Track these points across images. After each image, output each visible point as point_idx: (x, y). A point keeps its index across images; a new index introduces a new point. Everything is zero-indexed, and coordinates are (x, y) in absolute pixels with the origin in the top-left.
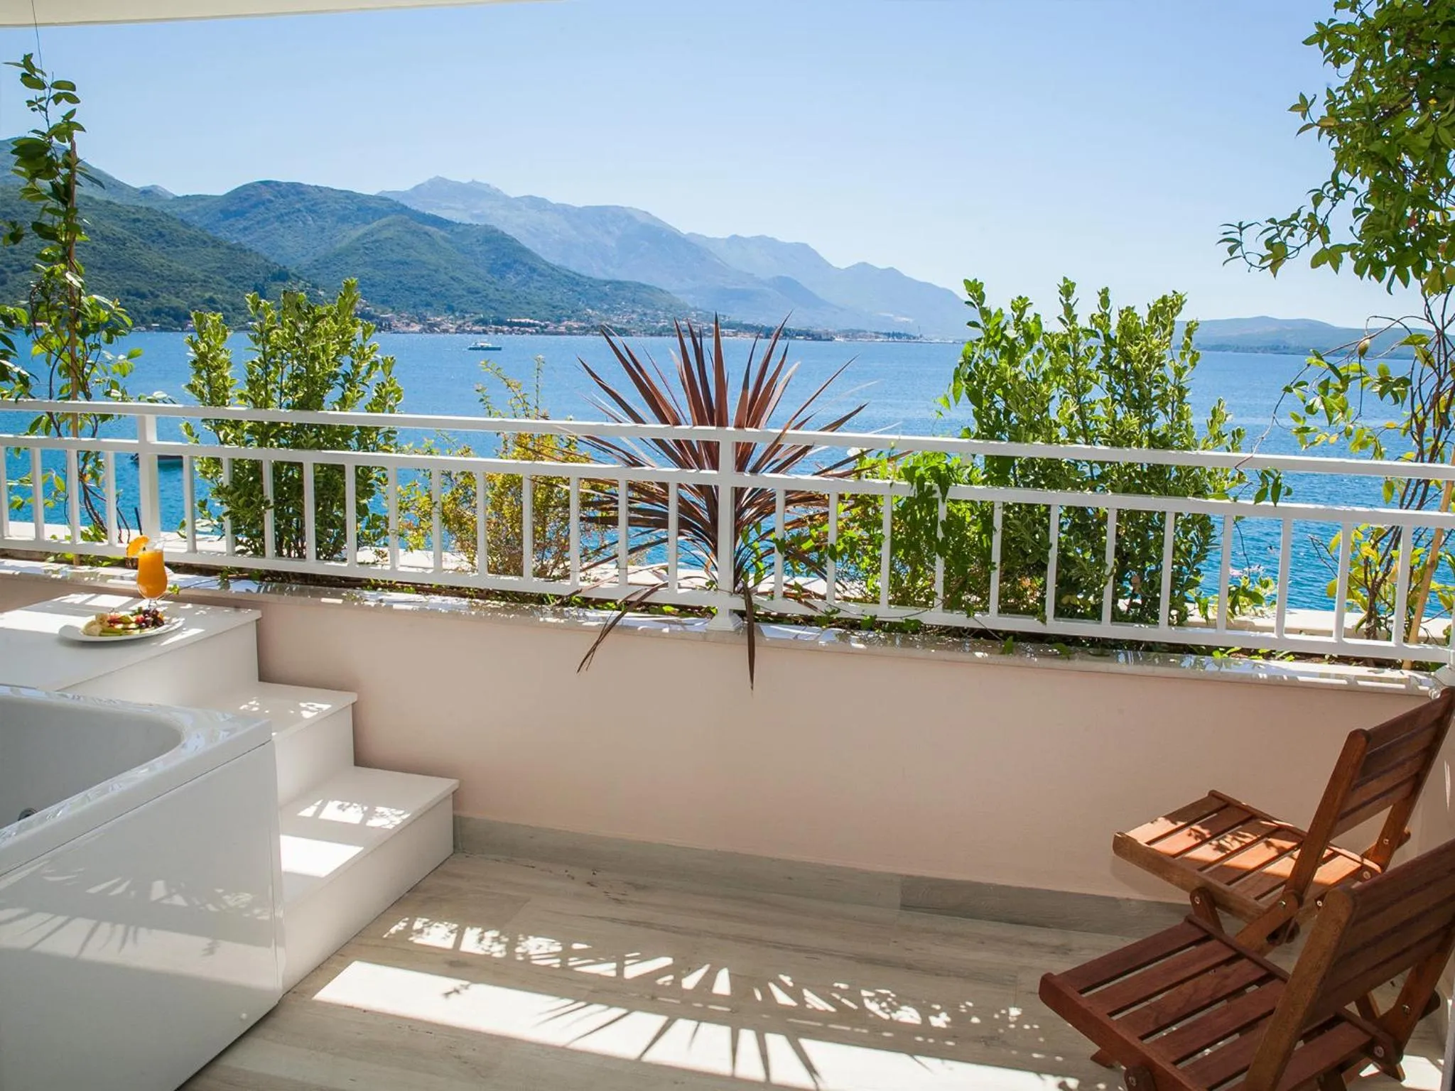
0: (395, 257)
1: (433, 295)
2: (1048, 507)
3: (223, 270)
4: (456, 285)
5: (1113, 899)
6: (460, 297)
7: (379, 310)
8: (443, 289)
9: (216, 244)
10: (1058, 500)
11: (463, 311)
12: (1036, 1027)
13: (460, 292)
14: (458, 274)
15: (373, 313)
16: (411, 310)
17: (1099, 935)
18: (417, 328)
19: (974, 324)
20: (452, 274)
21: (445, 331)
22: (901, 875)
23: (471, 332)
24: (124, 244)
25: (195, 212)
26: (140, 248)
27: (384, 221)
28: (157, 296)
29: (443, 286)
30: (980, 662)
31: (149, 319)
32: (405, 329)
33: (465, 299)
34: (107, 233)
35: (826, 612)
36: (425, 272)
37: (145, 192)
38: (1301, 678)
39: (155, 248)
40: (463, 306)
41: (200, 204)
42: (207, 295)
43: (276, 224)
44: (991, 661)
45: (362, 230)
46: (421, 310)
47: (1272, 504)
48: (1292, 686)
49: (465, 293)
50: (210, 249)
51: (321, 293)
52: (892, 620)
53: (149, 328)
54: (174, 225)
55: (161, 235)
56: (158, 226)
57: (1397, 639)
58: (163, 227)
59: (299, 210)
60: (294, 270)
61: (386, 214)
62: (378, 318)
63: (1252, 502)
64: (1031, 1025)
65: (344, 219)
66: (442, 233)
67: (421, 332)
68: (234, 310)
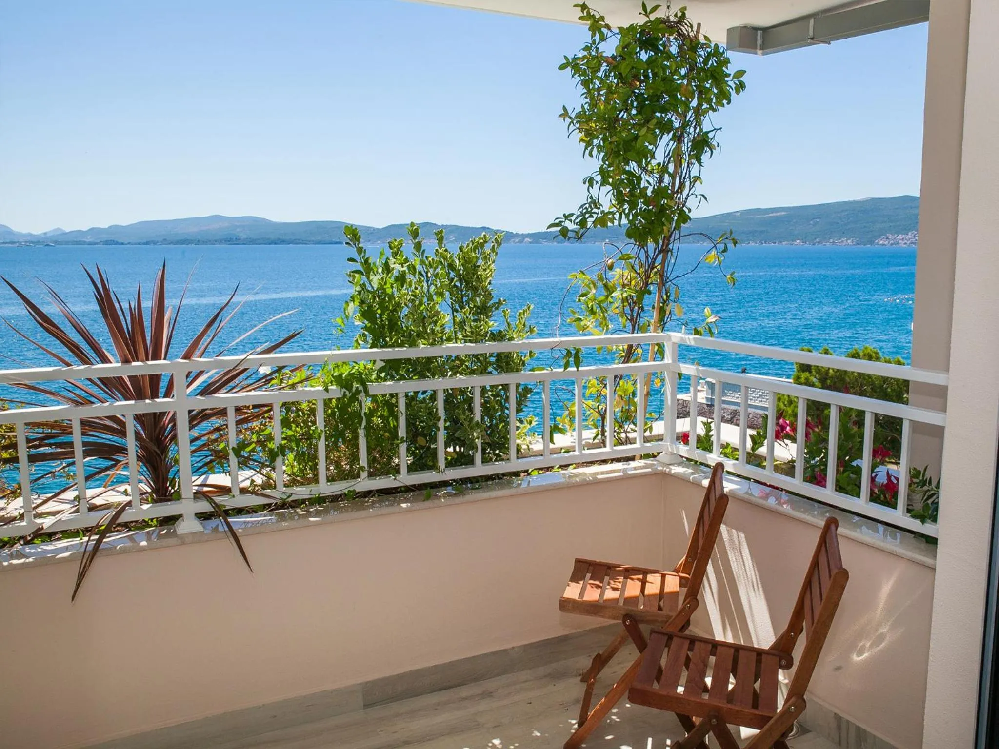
2: (435, 392)
5: (505, 651)
10: (440, 384)
12: (517, 745)
17: (497, 678)
19: (351, 260)
22: (360, 684)
30: (406, 511)
35: (282, 499)
38: (600, 477)
44: (414, 508)
47: (575, 369)
48: (595, 483)
52: (334, 494)
57: (640, 442)
63: (562, 370)
64: (513, 745)
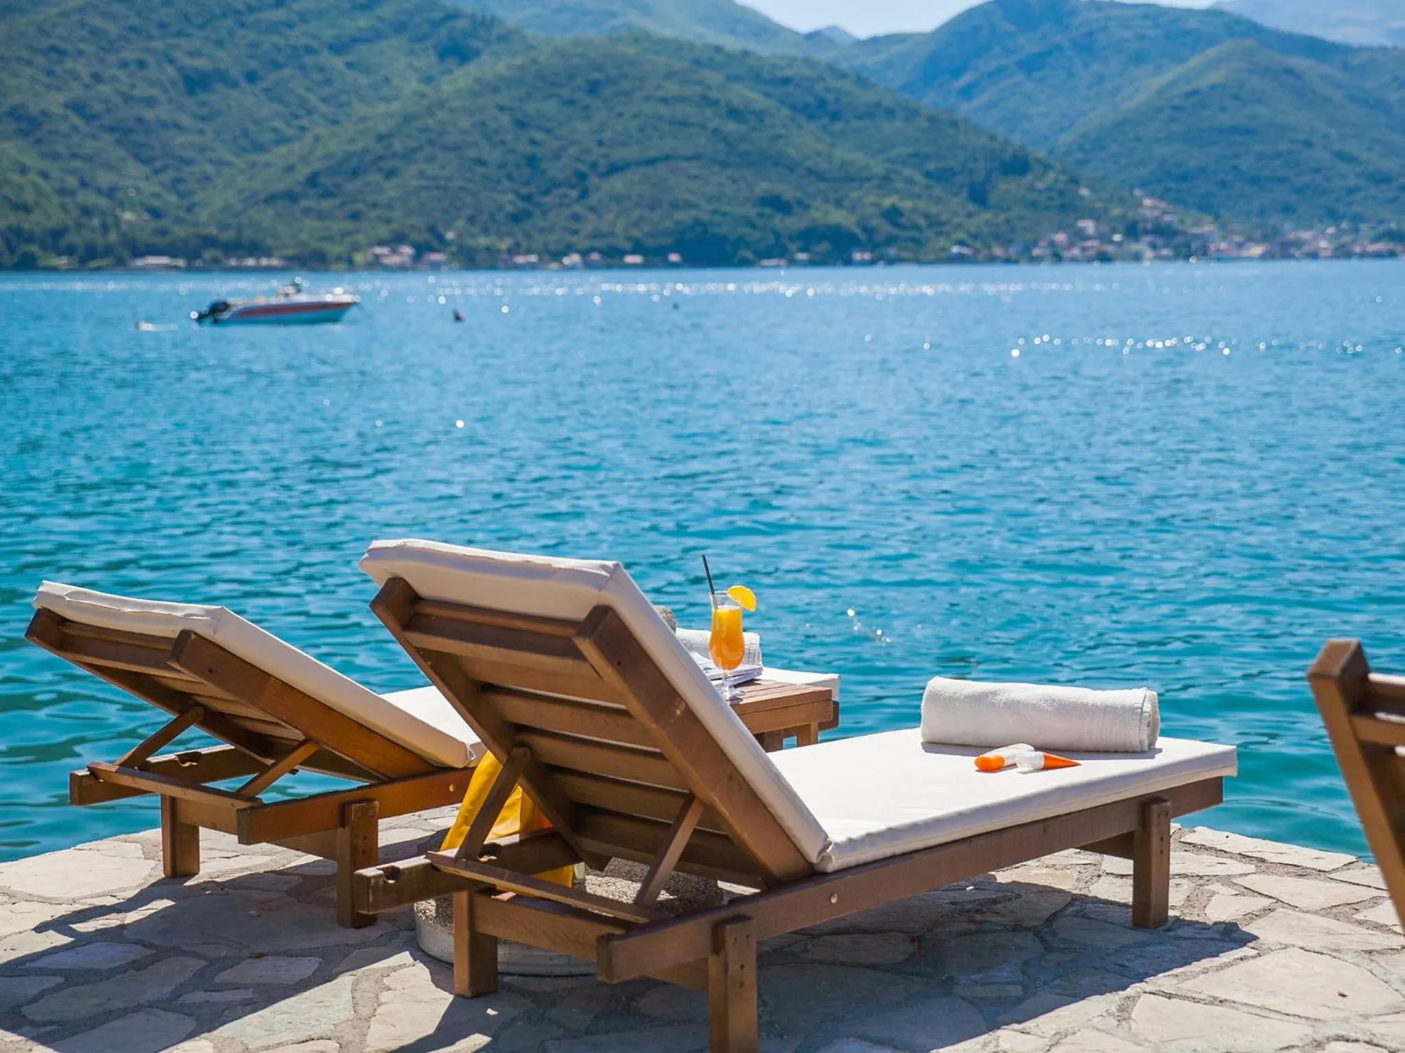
0: (1225, 120)
1: (1299, 190)
3: (917, 159)
4: (1343, 167)
6: (1352, 191)
7: (1189, 221)
8: (1318, 178)
9: (912, 114)
11: (1357, 219)
13: (1352, 182)
14: (1353, 147)
15: (1176, 225)
16: (1255, 220)
18: (1257, 250)
20: (1336, 147)
21: (1314, 256)
23: (1363, 255)
24: (761, 120)
25: (889, 64)
26: (784, 126)
27: (1212, 52)
28: (807, 207)
29: (1317, 170)
31: (793, 247)
32: (1234, 253)
33: (1362, 194)
34: (736, 102)
36: (1284, 147)
37: (813, 36)
39: (812, 126)
40: (1356, 209)
41: (896, 49)
42: (887, 202)
43: (1020, 77)
45: (1169, 76)
46: (1275, 220)
49: (1361, 182)
50: (899, 124)
51: (1084, 192)
53: (792, 263)
54: (845, 85)
55: (822, 103)
56: (819, 88)
58: (827, 89)
59: (1059, 48)
60: (1041, 154)
61: (1211, 41)
62: (1184, 233)
65: (1138, 59)
66: (1325, 69)
67: (1264, 257)
68: (930, 226)
